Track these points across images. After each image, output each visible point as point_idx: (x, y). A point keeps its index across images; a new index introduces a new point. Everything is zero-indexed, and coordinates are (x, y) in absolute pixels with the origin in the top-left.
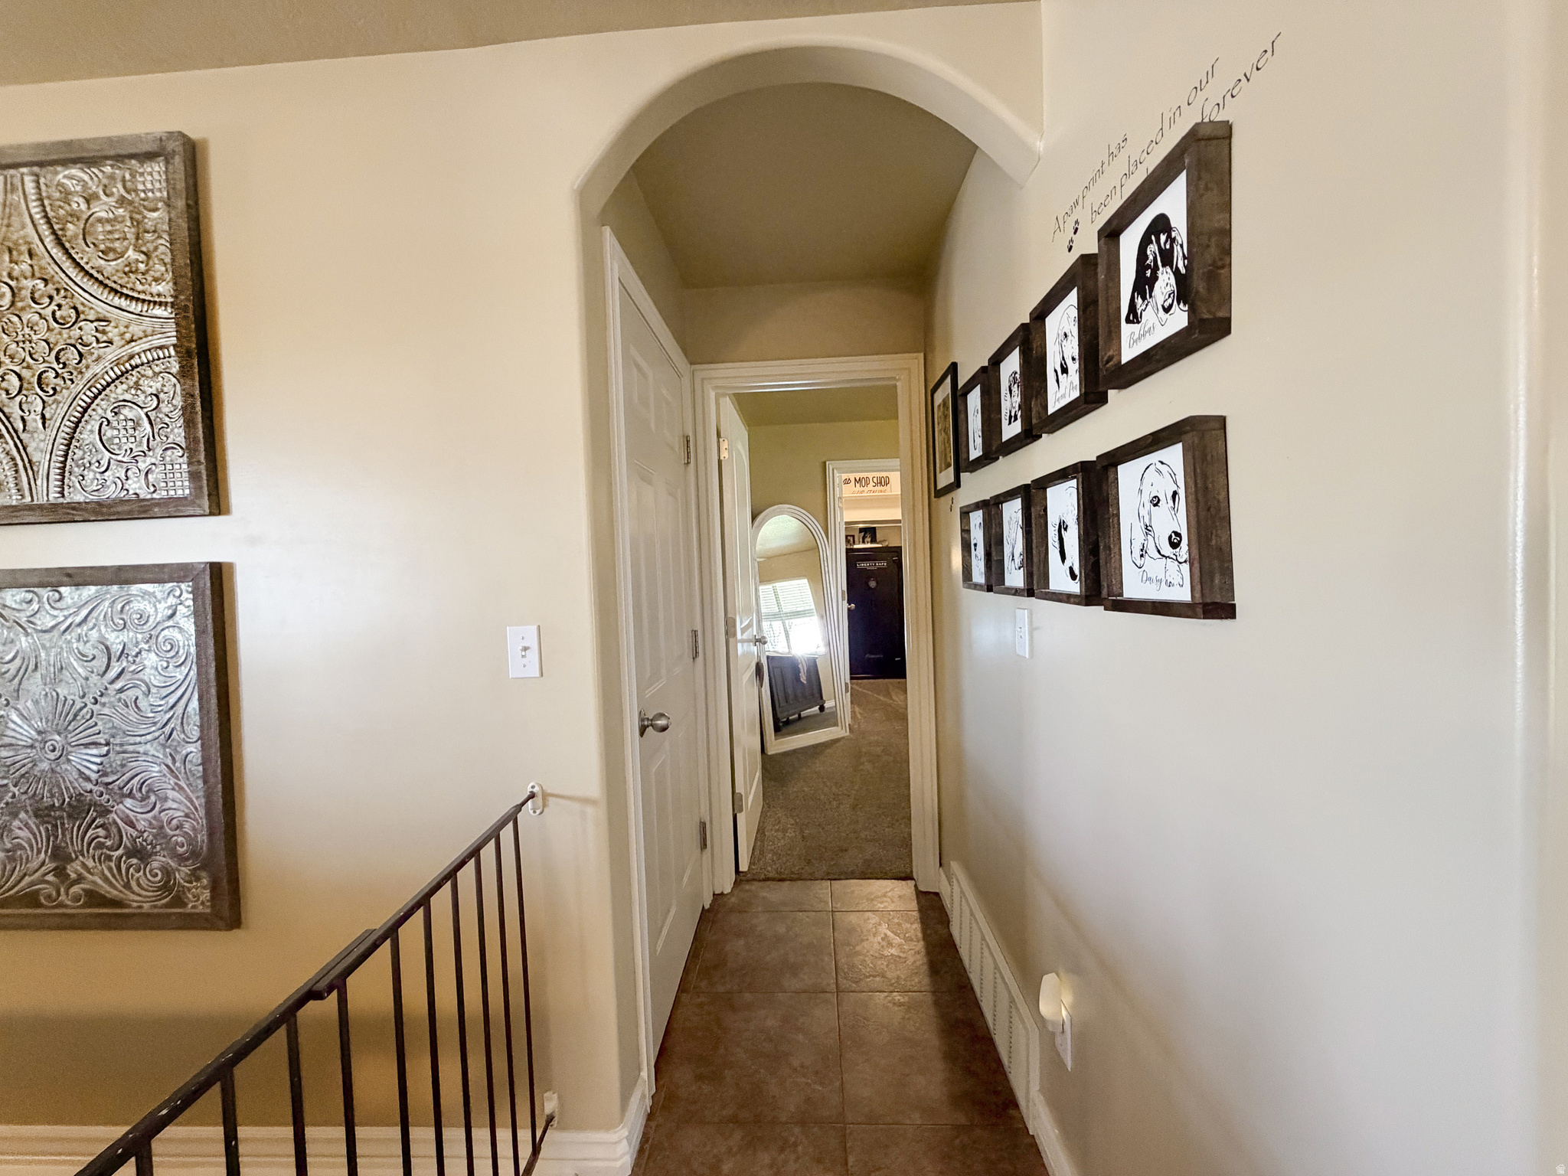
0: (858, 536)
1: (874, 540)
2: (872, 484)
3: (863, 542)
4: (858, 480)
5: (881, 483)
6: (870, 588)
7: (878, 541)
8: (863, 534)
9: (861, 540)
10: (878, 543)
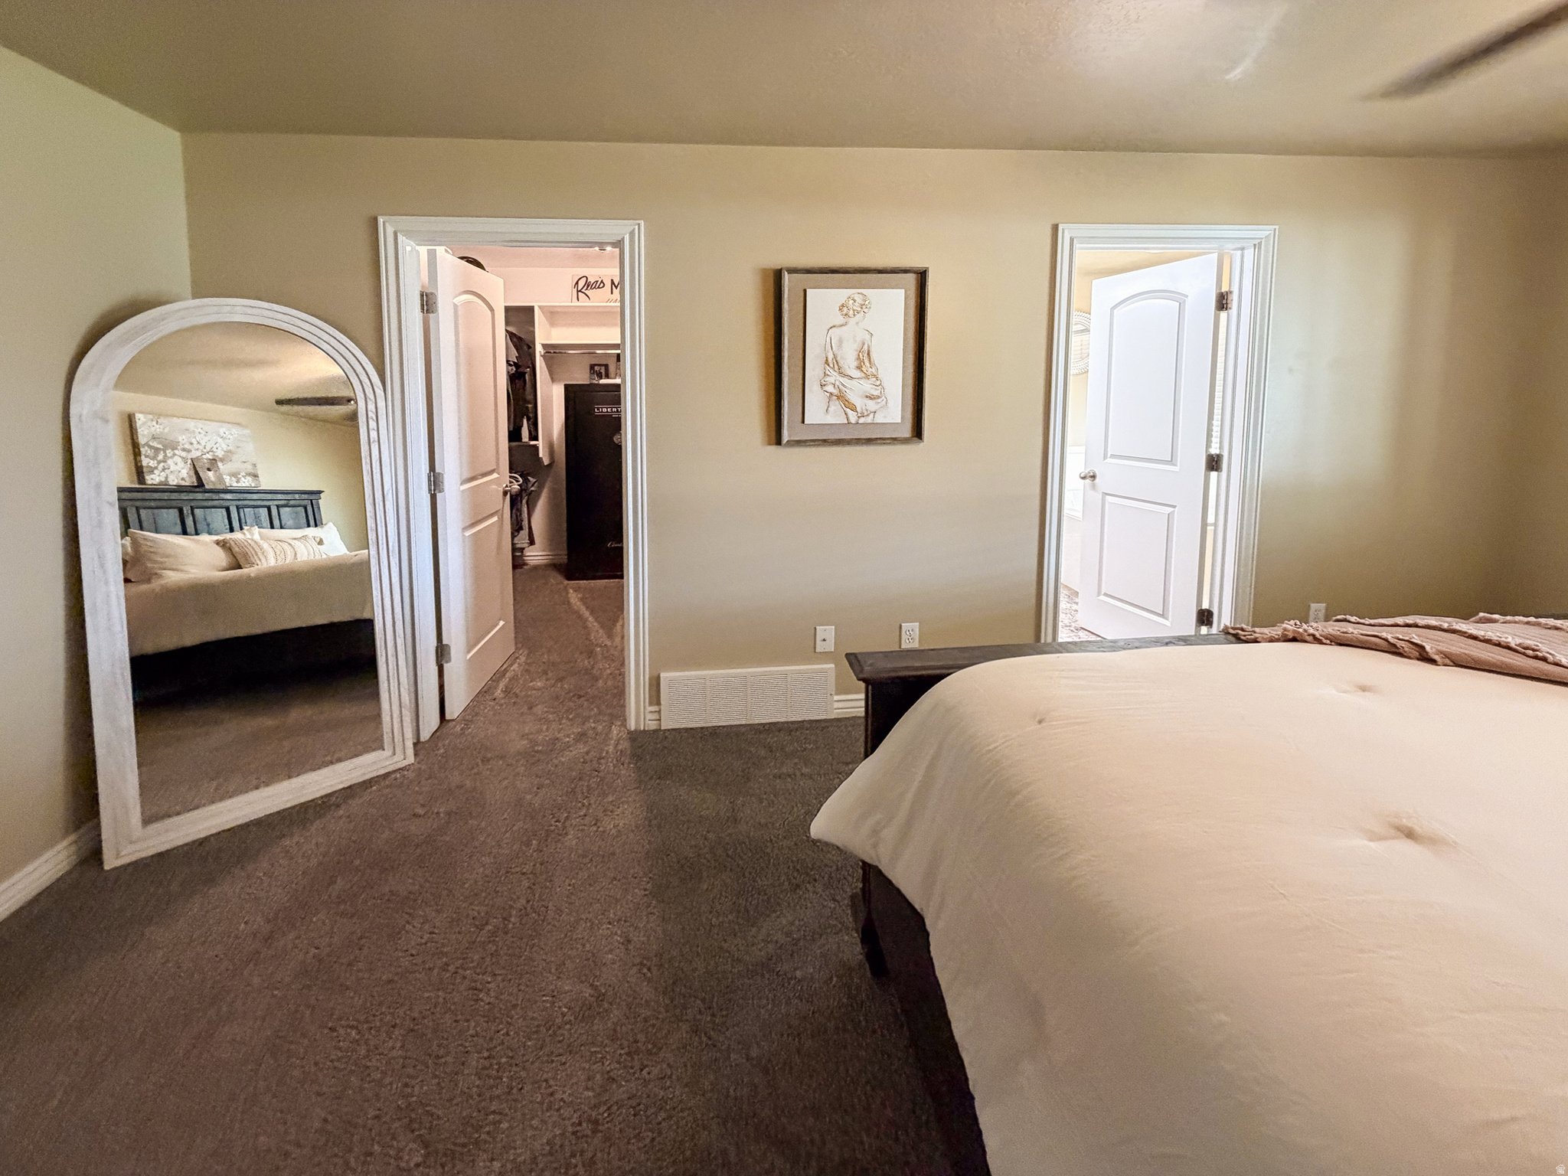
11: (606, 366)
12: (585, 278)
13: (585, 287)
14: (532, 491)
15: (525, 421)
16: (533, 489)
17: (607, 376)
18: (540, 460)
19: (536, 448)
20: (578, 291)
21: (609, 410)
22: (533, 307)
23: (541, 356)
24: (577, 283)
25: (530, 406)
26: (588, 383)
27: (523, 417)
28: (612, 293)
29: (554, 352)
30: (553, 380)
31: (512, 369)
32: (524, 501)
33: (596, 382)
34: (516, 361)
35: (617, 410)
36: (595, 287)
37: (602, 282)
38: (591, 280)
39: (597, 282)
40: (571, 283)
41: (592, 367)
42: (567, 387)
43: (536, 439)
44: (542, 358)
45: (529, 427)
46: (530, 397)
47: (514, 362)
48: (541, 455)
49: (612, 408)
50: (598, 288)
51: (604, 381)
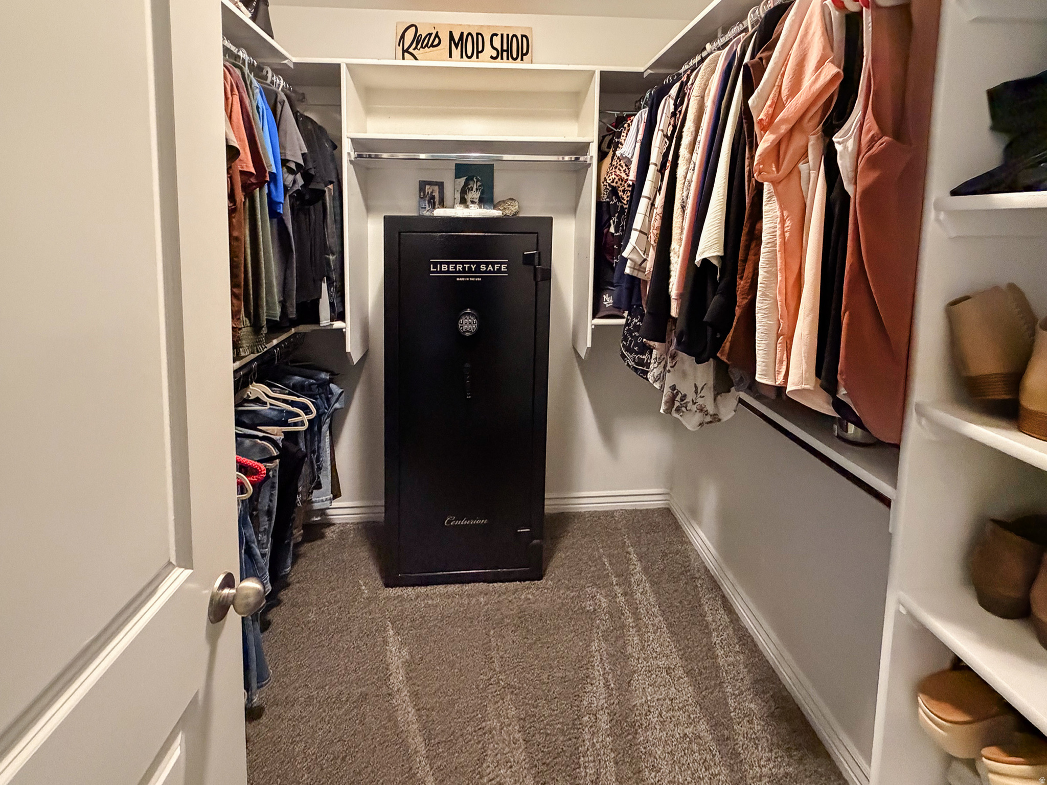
0: (452, 187)
1: (486, 199)
2: (489, 51)
3: (463, 201)
4: (457, 39)
5: (509, 51)
6: (460, 335)
7: (496, 201)
8: (462, 181)
9: (458, 196)
10: (495, 207)
11: (441, 185)
12: (413, 29)
13: (414, 45)
14: (336, 409)
15: (324, 286)
16: (337, 405)
17: (442, 204)
18: (347, 356)
19: (341, 333)
20: (404, 51)
21: (451, 267)
22: (339, 65)
23: (351, 162)
24: (403, 37)
25: (331, 258)
26: (416, 214)
27: (322, 280)
28: (450, 56)
29: (370, 156)
30: (369, 209)
31: (295, 182)
32: (325, 428)
33: (428, 214)
34: (301, 162)
35: (464, 268)
36: (427, 45)
37: (437, 35)
38: (423, 32)
39: (430, 34)
40: (394, 38)
41: (423, 185)
42: (390, 222)
43: (341, 317)
44: (352, 166)
45: (330, 296)
46: (331, 241)
47: (297, 164)
48: (348, 349)
49: (456, 263)
50: (432, 46)
51: (439, 212)
